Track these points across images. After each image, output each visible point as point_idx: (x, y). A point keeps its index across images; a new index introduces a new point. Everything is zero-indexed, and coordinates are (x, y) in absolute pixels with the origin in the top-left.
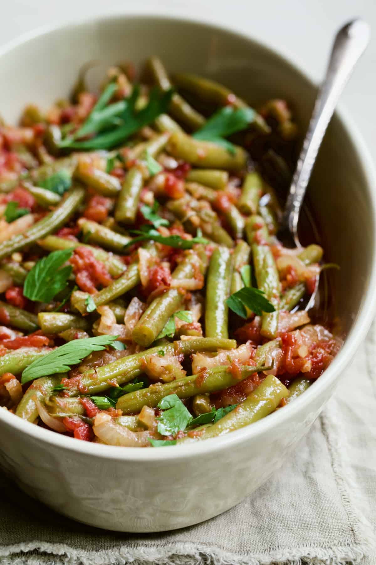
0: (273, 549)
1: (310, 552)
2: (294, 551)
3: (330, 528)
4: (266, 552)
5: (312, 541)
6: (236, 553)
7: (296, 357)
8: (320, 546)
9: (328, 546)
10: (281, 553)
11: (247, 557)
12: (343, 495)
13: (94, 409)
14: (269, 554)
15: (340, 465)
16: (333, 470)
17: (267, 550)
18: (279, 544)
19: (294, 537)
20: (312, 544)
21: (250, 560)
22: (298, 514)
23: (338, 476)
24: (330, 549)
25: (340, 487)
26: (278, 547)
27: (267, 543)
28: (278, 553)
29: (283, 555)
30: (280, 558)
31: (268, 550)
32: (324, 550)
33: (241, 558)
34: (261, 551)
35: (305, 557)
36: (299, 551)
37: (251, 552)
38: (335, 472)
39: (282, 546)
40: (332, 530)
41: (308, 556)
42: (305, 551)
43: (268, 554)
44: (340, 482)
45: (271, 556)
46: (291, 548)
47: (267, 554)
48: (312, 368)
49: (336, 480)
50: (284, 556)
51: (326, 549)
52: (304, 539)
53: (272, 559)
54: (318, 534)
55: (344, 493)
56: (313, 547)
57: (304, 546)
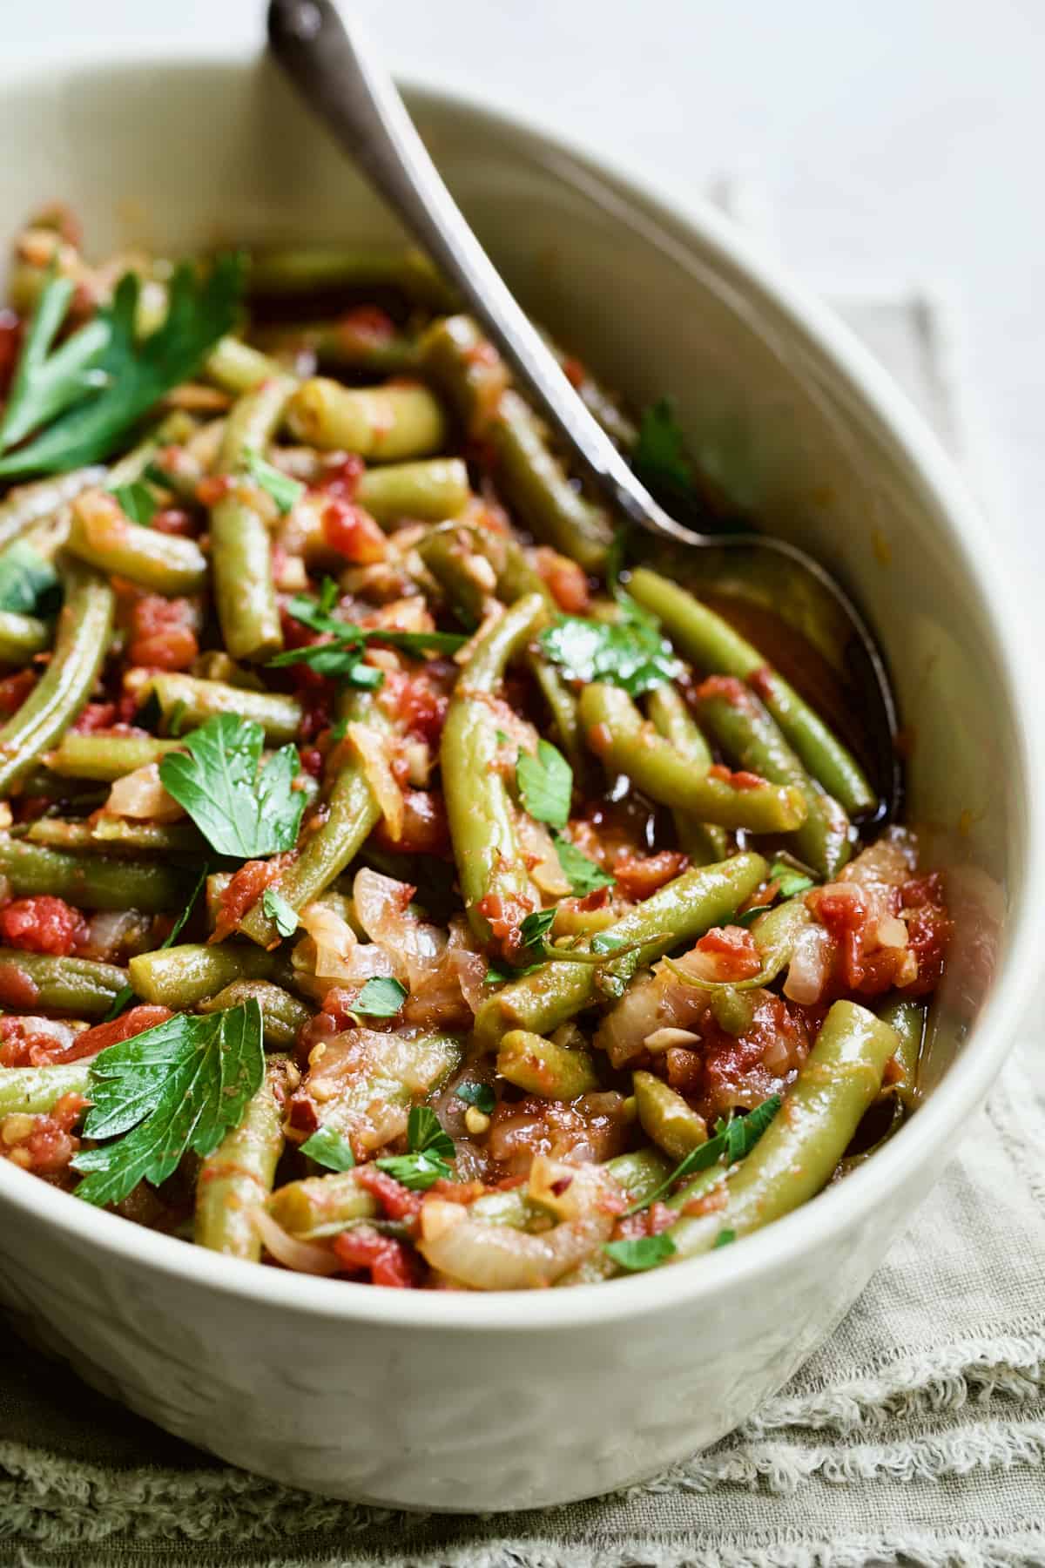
0: (884, 1360)
1: (985, 1350)
2: (943, 1356)
3: (1020, 1281)
4: (868, 1373)
5: (983, 1322)
6: (789, 1393)
7: (875, 951)
8: (1006, 1332)
9: (1027, 1328)
10: (910, 1365)
11: (822, 1397)
12: (1035, 1188)
13: (402, 1195)
14: (879, 1377)
15: (1008, 1108)
16: (994, 1122)
17: (869, 1365)
18: (897, 1344)
19: (931, 1318)
20: (986, 1330)
21: (832, 1402)
22: (927, 1257)
23: (1008, 1137)
24: (1034, 1336)
25: (1021, 1165)
26: (896, 1351)
27: (863, 1349)
28: (901, 1368)
29: (915, 1370)
30: (910, 1382)
31: (873, 1366)
32: (1019, 1341)
33: (807, 1402)
34: (854, 1375)
35: (972, 1366)
36: (956, 1351)
37: (827, 1381)
38: (1000, 1128)
39: (906, 1348)
40: (1026, 1286)
41: (982, 1361)
42: (971, 1350)
43: (875, 1377)
44: (1020, 1154)
45: (885, 1380)
46: (932, 1348)
47: (871, 1378)
48: (919, 969)
49: (1006, 1150)
50: (919, 1374)
51: (1023, 1338)
52: (959, 1320)
53: (889, 1387)
54: (992, 1301)
55: (1037, 1182)
56: (990, 1338)
57: (964, 1338)
